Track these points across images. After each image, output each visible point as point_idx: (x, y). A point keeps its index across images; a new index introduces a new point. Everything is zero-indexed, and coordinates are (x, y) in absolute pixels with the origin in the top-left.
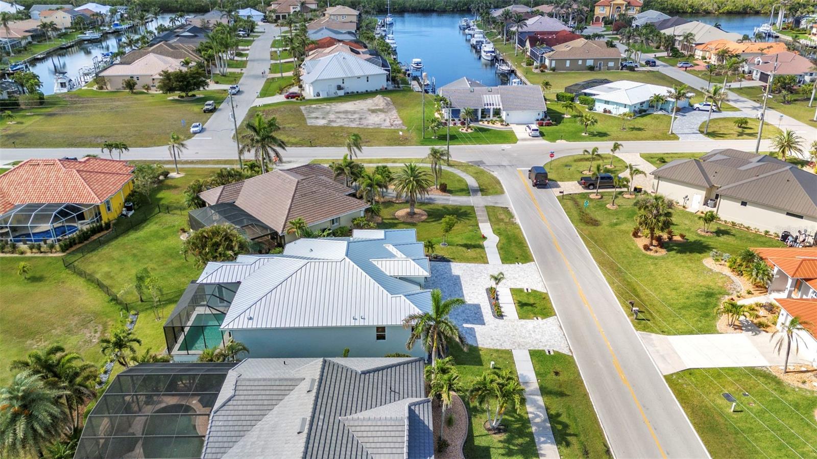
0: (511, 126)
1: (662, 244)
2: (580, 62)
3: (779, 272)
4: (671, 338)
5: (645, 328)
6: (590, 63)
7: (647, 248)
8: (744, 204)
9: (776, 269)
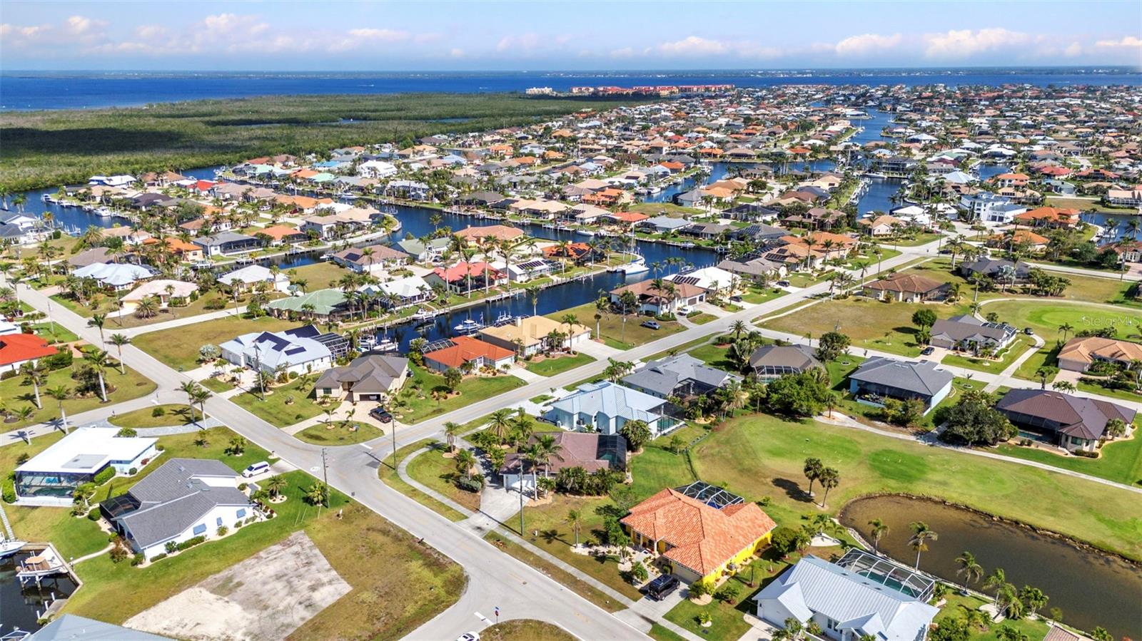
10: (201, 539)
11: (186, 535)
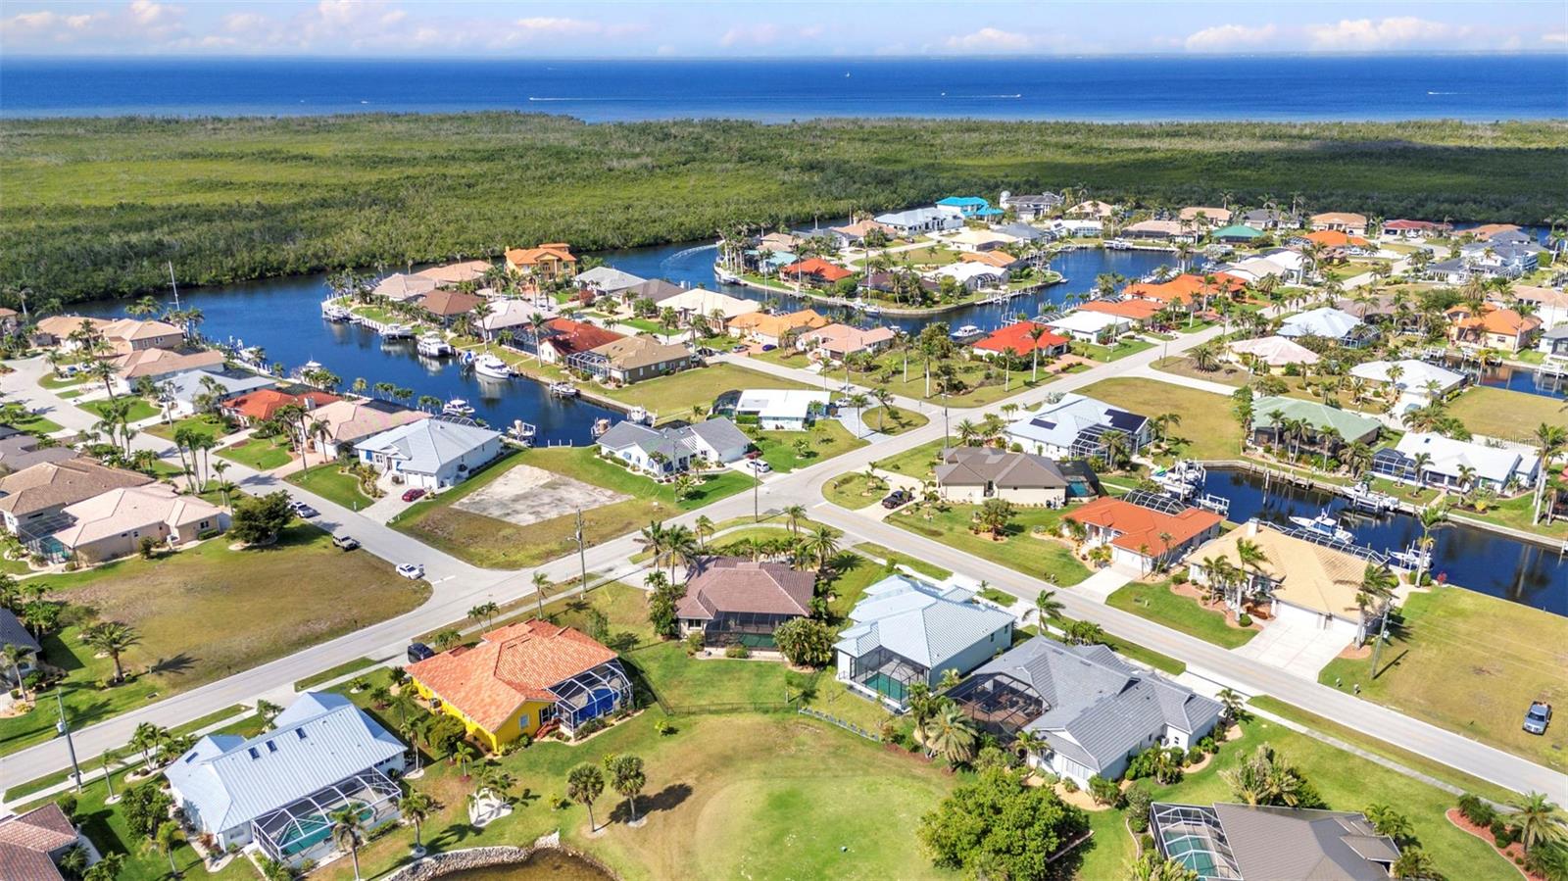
0: (727, 465)
1: (998, 533)
2: (653, 368)
3: (1091, 526)
4: (1074, 587)
5: (1063, 586)
6: (662, 367)
7: (995, 539)
8: (1015, 488)
9: (1087, 526)
10: (627, 465)
11: (619, 455)
